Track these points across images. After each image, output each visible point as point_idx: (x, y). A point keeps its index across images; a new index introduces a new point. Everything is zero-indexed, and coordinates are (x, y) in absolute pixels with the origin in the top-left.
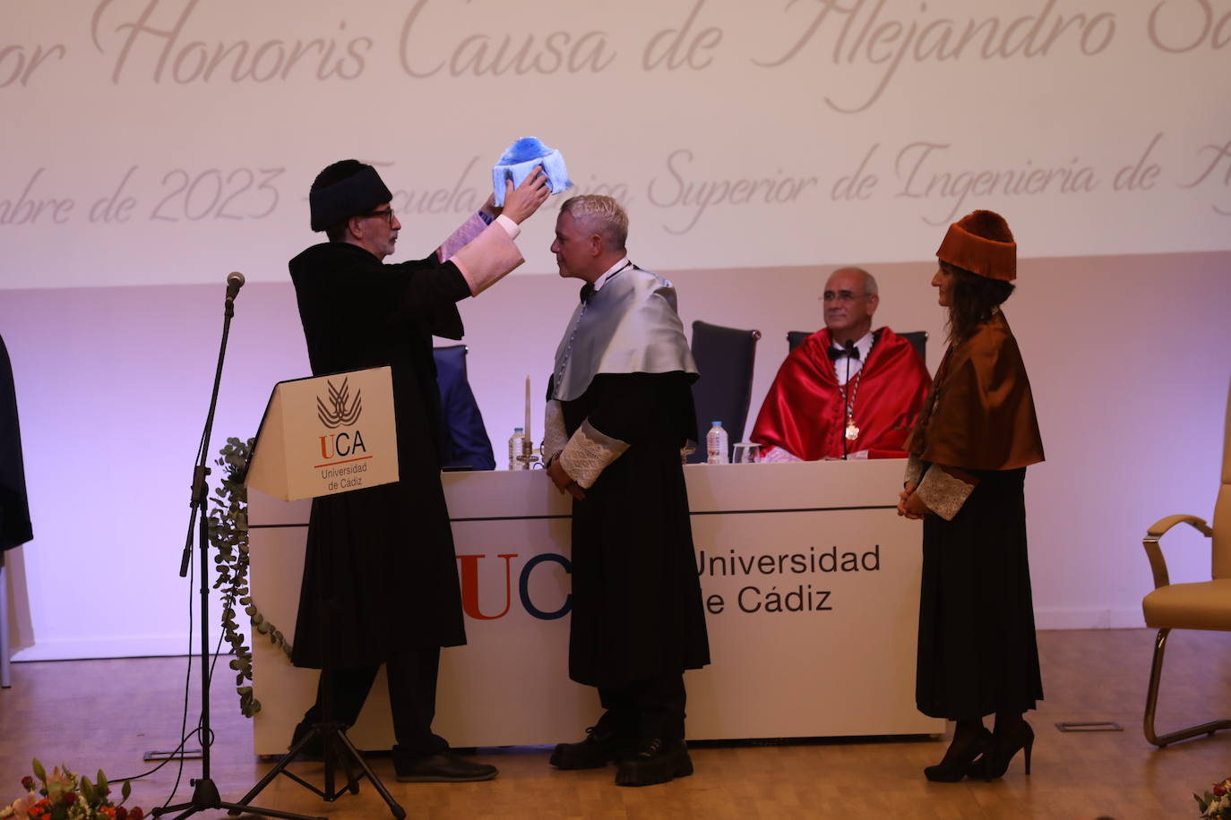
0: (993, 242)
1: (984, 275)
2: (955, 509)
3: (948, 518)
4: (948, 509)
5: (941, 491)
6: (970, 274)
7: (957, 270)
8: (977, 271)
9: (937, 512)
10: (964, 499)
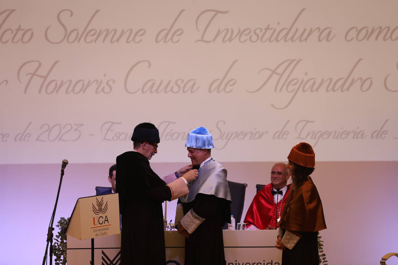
0: (307, 155)
1: (305, 166)
2: (293, 245)
3: (290, 249)
4: (290, 246)
5: (288, 239)
6: (299, 166)
7: (295, 164)
8: (302, 165)
9: (286, 246)
10: (296, 241)
